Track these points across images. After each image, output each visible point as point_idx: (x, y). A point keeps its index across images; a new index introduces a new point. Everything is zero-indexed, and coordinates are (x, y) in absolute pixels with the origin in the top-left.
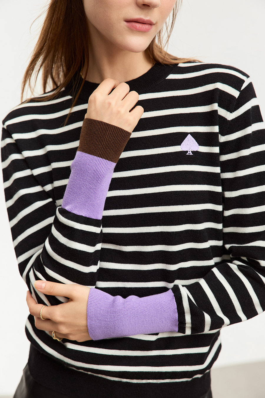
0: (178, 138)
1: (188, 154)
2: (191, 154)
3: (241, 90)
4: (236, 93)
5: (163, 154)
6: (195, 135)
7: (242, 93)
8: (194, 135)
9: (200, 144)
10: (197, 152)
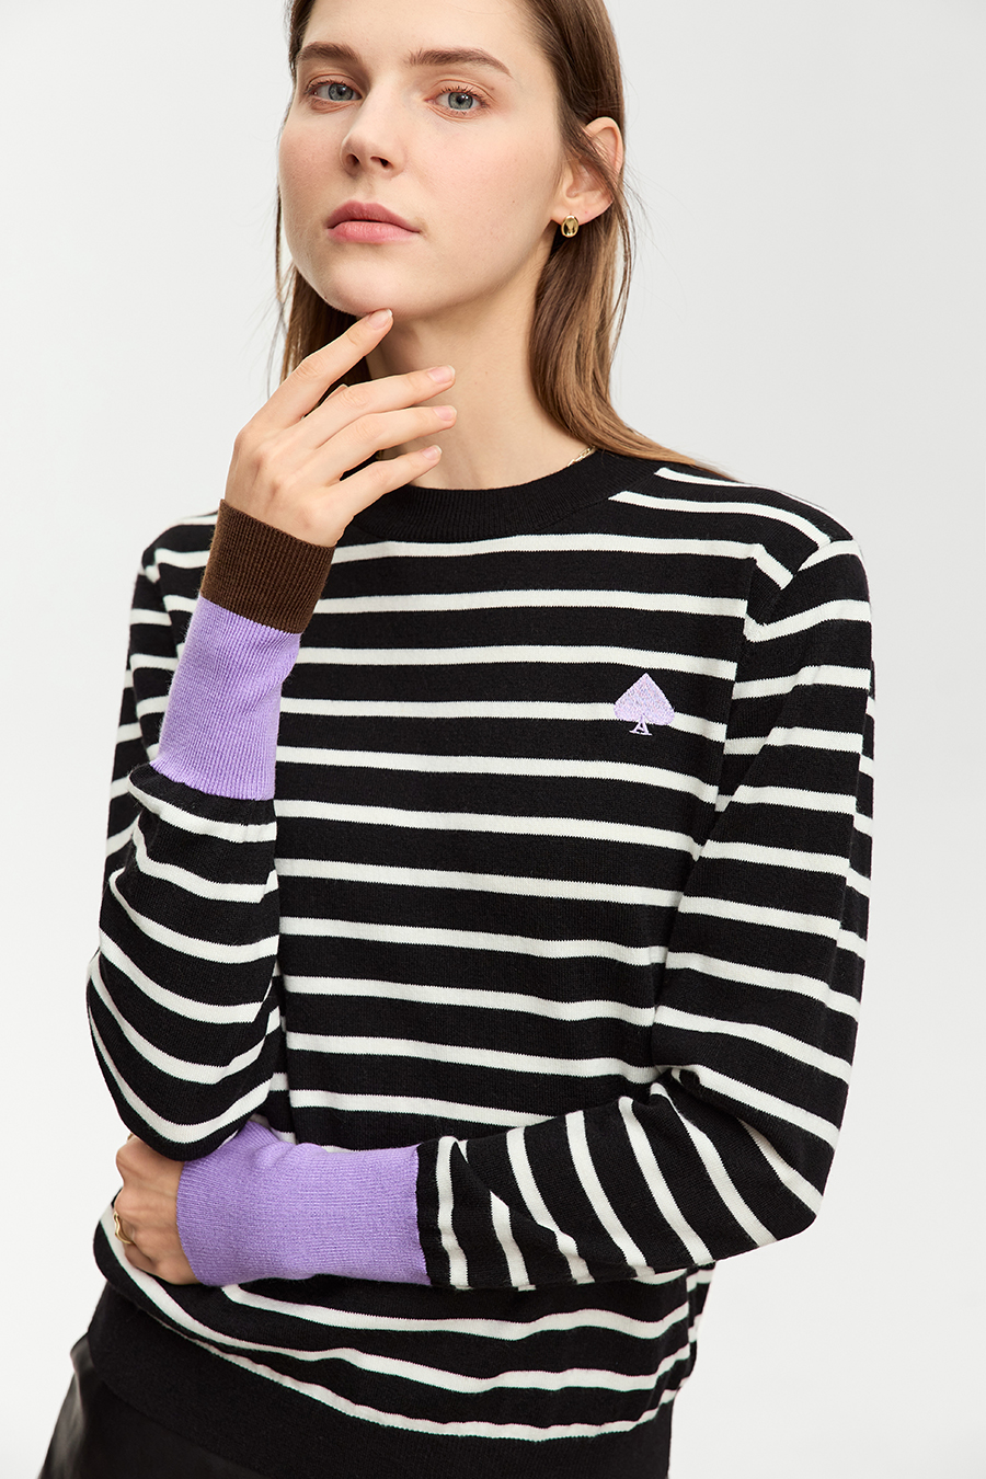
0: (611, 682)
1: (634, 731)
2: (647, 733)
3: (800, 569)
4: (782, 576)
5: (557, 720)
6: (663, 678)
7: (799, 578)
8: (660, 677)
9: (679, 706)
10: (666, 728)
